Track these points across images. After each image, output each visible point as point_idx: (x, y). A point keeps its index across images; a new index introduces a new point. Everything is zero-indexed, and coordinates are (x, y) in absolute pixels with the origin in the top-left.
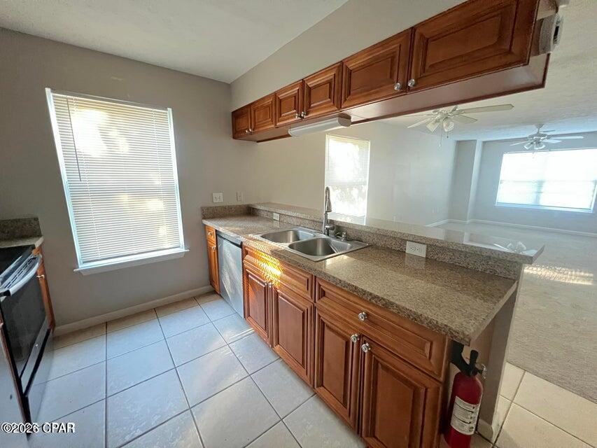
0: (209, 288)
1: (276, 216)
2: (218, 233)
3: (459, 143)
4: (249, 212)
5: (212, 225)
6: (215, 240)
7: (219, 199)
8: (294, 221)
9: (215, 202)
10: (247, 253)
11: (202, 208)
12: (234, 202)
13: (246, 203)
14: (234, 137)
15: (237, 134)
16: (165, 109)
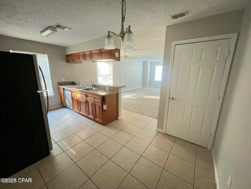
0: (61, 106)
1: (81, 84)
2: (64, 89)
3: (144, 62)
4: (73, 84)
5: (62, 87)
6: (63, 91)
7: (63, 80)
8: (85, 85)
9: (62, 80)
10: (72, 92)
11: (58, 83)
12: (68, 81)
13: (72, 81)
14: (67, 62)
15: (68, 61)
16: (45, 54)
